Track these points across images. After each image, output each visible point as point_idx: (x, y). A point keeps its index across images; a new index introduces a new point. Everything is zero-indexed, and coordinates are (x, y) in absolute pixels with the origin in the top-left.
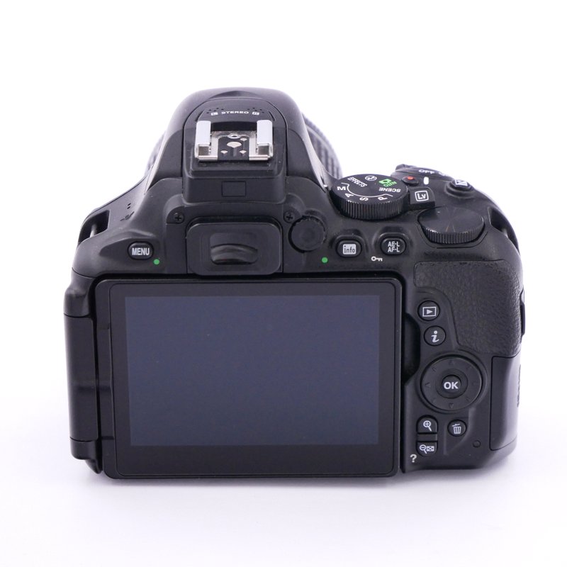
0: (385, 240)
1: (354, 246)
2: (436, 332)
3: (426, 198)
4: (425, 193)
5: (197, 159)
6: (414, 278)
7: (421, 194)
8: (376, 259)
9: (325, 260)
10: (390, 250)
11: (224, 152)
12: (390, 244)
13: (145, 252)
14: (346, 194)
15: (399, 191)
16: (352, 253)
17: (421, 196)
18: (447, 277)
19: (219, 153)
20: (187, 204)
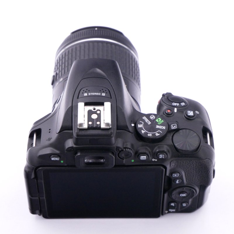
0: (159, 154)
1: (145, 157)
2: (178, 180)
3: (176, 127)
4: (175, 125)
5: (79, 128)
6: (170, 166)
7: (173, 125)
8: (154, 160)
9: (133, 161)
10: (160, 157)
11: (90, 123)
12: (160, 155)
13: (57, 159)
14: (142, 131)
15: (164, 128)
16: (144, 159)
17: (174, 127)
18: (184, 165)
19: (88, 124)
20: (74, 146)
